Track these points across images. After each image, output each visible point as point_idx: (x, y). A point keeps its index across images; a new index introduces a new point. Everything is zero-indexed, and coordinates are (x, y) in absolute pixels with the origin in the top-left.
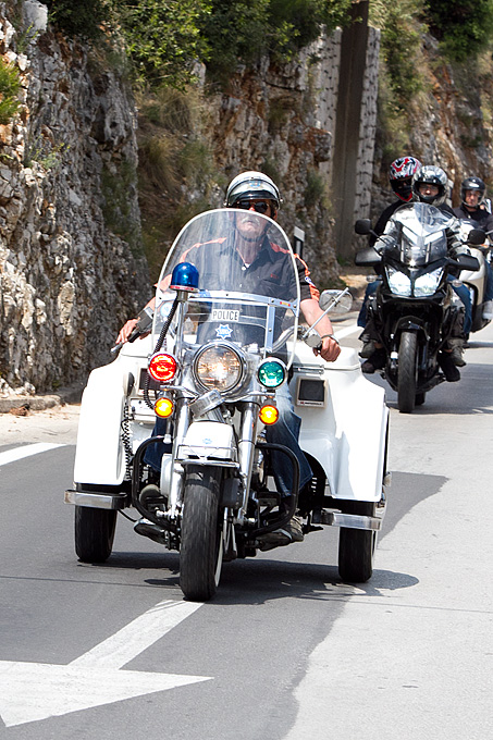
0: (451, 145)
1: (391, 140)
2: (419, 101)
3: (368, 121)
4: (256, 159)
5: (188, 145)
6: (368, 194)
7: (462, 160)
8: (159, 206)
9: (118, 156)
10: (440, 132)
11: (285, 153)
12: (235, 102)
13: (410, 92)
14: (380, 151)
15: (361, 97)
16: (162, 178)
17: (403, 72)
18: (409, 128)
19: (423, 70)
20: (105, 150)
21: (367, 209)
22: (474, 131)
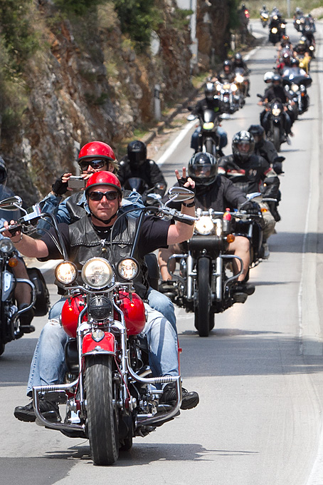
0: (75, 105)
1: (9, 103)
2: (37, 61)
10: (63, 92)
13: (27, 52)
17: (18, 31)
18: (29, 89)
19: (39, 27)
22: (99, 88)
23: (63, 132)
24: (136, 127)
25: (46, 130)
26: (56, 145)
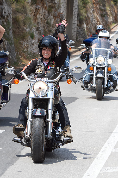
0: (98, 16)
1: (81, 15)
2: (89, 5)
3: (75, 11)
4: (45, 20)
5: (26, 17)
6: (76, 29)
7: (100, 20)
8: (19, 32)
9: (7, 20)
10: (95, 13)
11: (52, 19)
12: (39, 6)
13: (86, 3)
14: (79, 18)
15: (73, 5)
16: (20, 26)
18: (86, 12)
20: (3, 19)
21: (76, 32)
22: (104, 13)
23: (94, 23)
24: (113, 22)
25: (90, 22)
26: (92, 25)
